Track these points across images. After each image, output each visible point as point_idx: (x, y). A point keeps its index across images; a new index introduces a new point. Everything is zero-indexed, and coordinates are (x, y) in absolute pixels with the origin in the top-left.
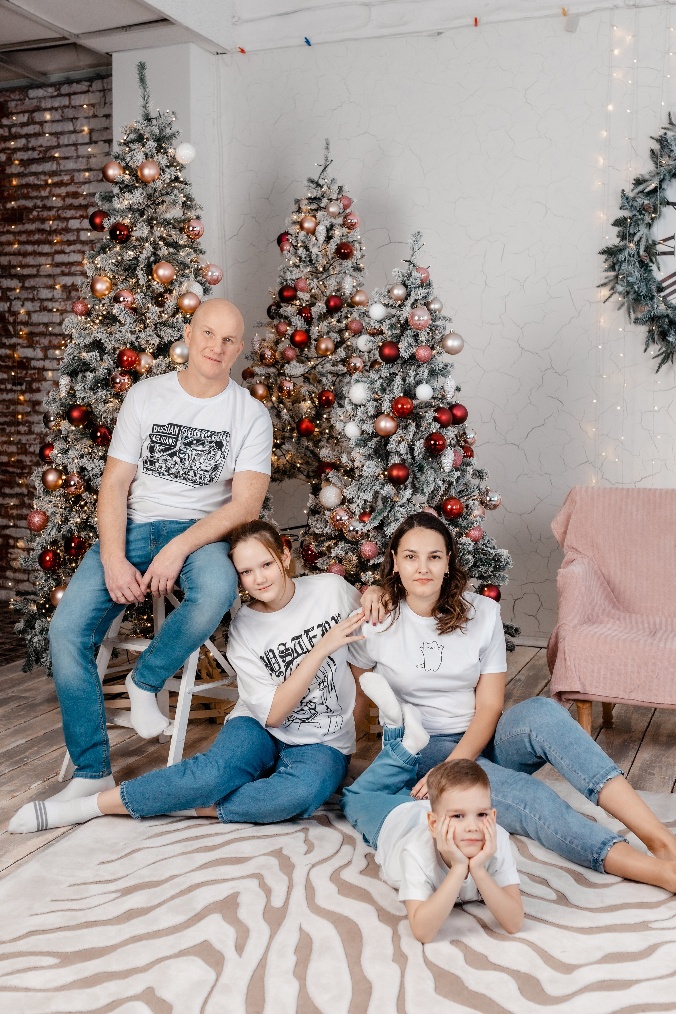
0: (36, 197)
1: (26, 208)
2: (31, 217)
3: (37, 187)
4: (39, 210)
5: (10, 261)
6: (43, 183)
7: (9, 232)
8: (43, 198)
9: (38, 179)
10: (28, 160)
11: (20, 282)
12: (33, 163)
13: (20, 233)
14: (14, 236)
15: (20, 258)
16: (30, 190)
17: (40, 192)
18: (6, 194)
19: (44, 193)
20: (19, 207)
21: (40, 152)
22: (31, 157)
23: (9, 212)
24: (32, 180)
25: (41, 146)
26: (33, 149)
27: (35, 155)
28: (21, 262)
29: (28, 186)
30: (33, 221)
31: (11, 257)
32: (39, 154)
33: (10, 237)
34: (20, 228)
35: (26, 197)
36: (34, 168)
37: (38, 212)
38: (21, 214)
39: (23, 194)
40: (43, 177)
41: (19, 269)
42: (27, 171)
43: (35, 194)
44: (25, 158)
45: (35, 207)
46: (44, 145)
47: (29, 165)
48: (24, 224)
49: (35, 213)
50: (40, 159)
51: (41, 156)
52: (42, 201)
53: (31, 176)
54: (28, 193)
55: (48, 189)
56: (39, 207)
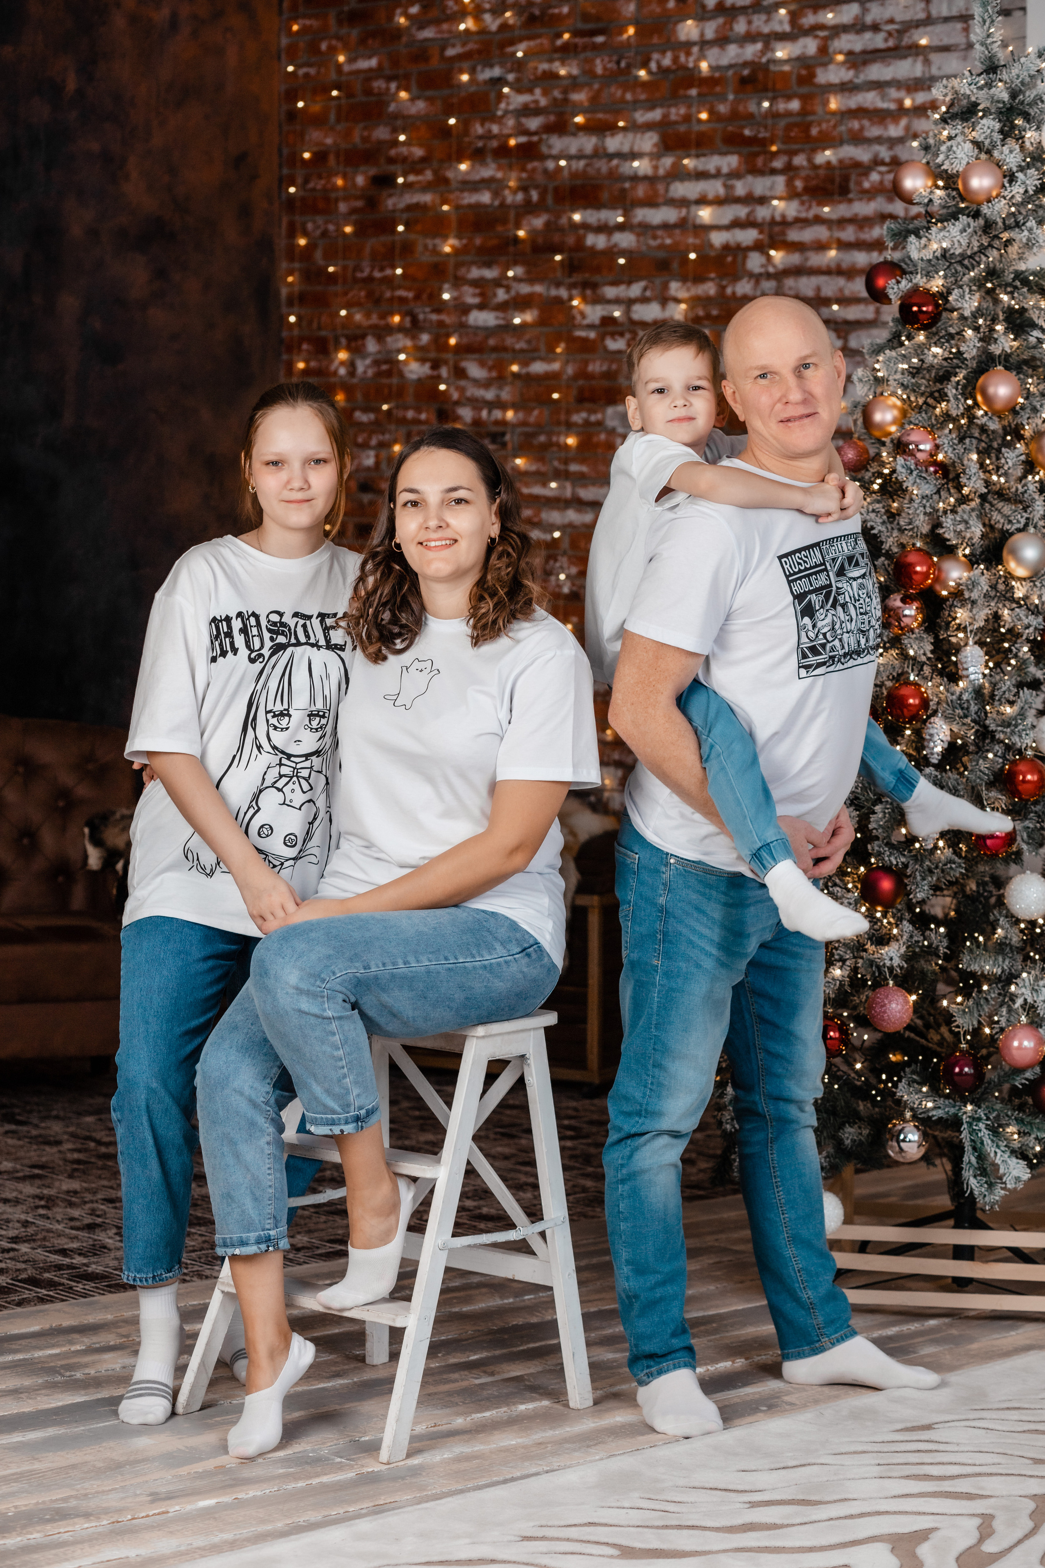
0: (879, 140)
1: (857, 165)
2: (866, 185)
3: (880, 116)
4: (883, 169)
5: (818, 289)
6: (893, 106)
7: (819, 220)
8: (893, 142)
9: (883, 97)
10: (864, 52)
11: (839, 337)
12: (874, 61)
13: (842, 222)
14: (830, 229)
15: (841, 281)
16: (866, 123)
17: (886, 128)
18: (814, 131)
19: (895, 131)
20: (841, 161)
21: (890, 34)
22: (871, 47)
23: (822, 172)
24: (870, 99)
25: (891, 21)
26: (875, 28)
27: (878, 41)
28: (841, 290)
29: (860, 112)
30: (870, 194)
31: (821, 280)
32: (886, 40)
33: (821, 233)
34: (843, 210)
35: (858, 139)
36: (876, 72)
37: (881, 173)
38: (846, 179)
39: (850, 131)
40: (893, 93)
41: (835, 307)
42: (861, 78)
43: (874, 131)
44: (858, 47)
45: (877, 162)
46: (899, 18)
47: (865, 63)
48: (850, 201)
49: (875, 177)
50: (889, 49)
51: (891, 43)
52: (891, 148)
53: (868, 90)
54: (862, 128)
55: (904, 122)
56: (883, 163)
